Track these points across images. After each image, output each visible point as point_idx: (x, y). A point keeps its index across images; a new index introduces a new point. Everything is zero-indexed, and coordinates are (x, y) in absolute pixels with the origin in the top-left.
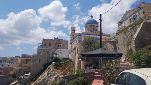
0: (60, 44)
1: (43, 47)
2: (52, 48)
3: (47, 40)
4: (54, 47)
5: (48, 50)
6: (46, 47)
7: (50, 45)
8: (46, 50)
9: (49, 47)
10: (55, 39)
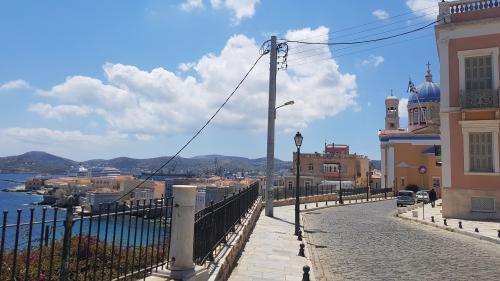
0: (333, 165)
2: (315, 173)
4: (321, 173)
5: (308, 179)
6: (302, 173)
7: (311, 167)
10: (327, 149)
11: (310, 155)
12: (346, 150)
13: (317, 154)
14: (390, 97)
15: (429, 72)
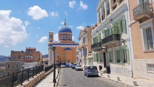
0: (30, 56)
1: (12, 60)
2: (21, 60)
3: (16, 52)
4: (24, 60)
5: (18, 63)
6: (15, 60)
7: (19, 57)
8: (15, 63)
9: (18, 60)
10: (27, 50)
11: (19, 52)
12: (35, 50)
13: (22, 52)
14: (50, 32)
15: (65, 22)
